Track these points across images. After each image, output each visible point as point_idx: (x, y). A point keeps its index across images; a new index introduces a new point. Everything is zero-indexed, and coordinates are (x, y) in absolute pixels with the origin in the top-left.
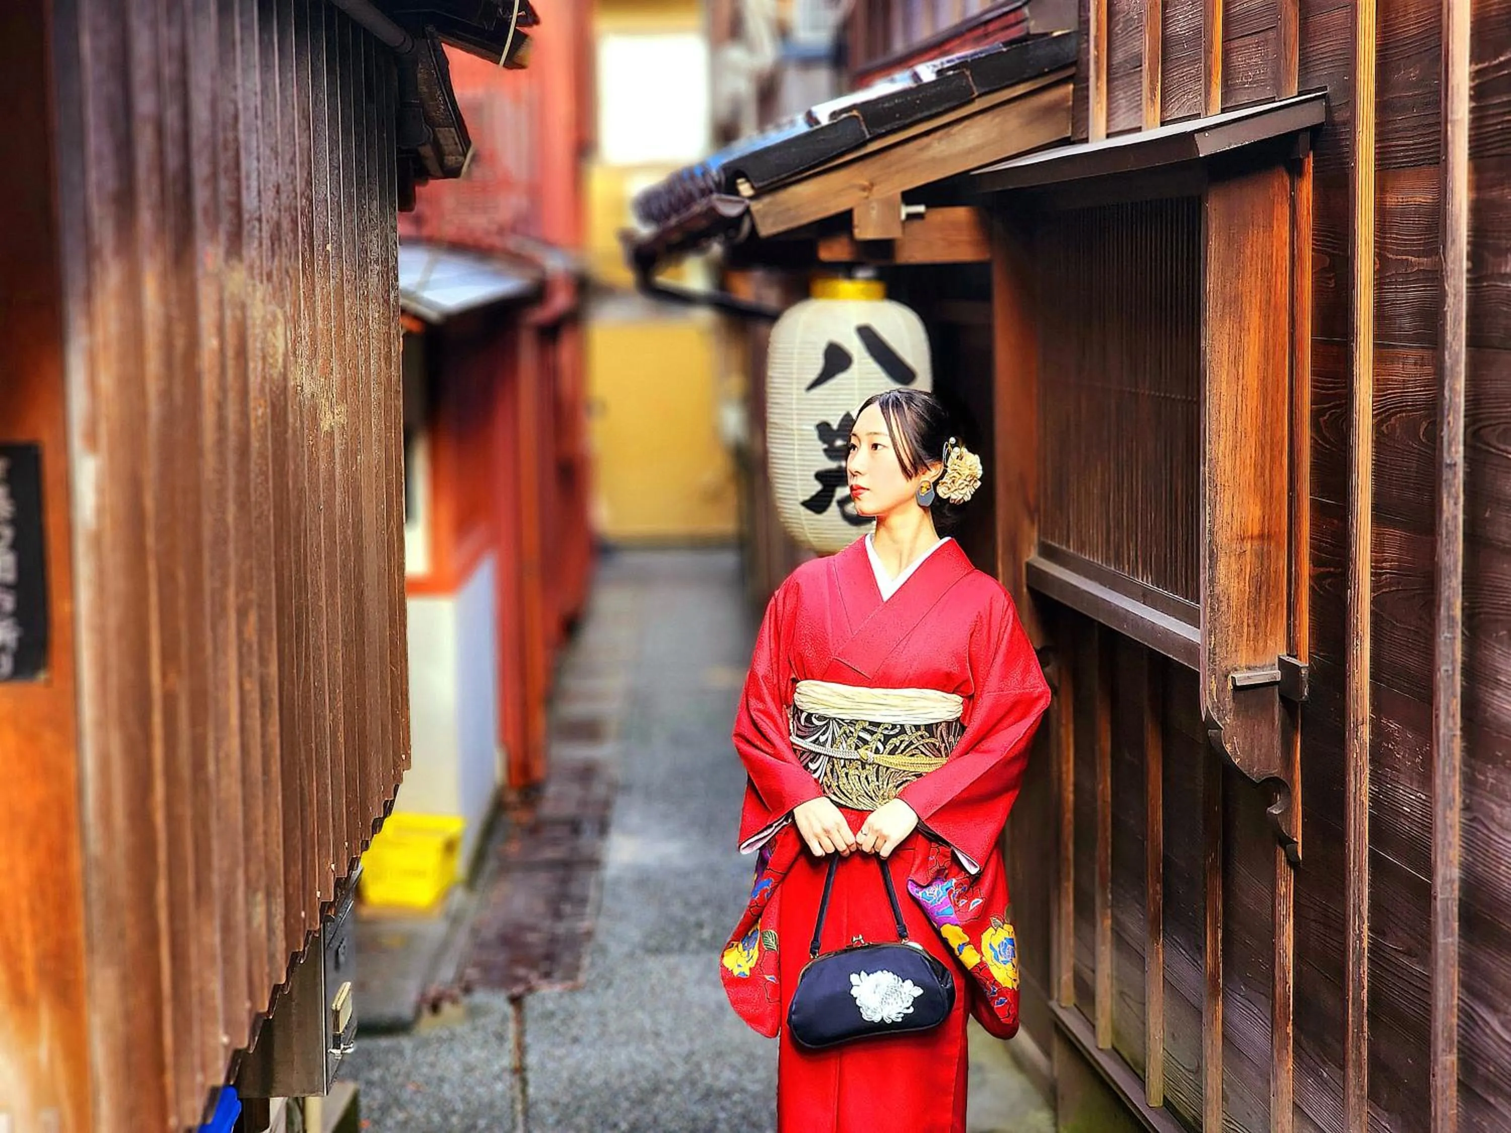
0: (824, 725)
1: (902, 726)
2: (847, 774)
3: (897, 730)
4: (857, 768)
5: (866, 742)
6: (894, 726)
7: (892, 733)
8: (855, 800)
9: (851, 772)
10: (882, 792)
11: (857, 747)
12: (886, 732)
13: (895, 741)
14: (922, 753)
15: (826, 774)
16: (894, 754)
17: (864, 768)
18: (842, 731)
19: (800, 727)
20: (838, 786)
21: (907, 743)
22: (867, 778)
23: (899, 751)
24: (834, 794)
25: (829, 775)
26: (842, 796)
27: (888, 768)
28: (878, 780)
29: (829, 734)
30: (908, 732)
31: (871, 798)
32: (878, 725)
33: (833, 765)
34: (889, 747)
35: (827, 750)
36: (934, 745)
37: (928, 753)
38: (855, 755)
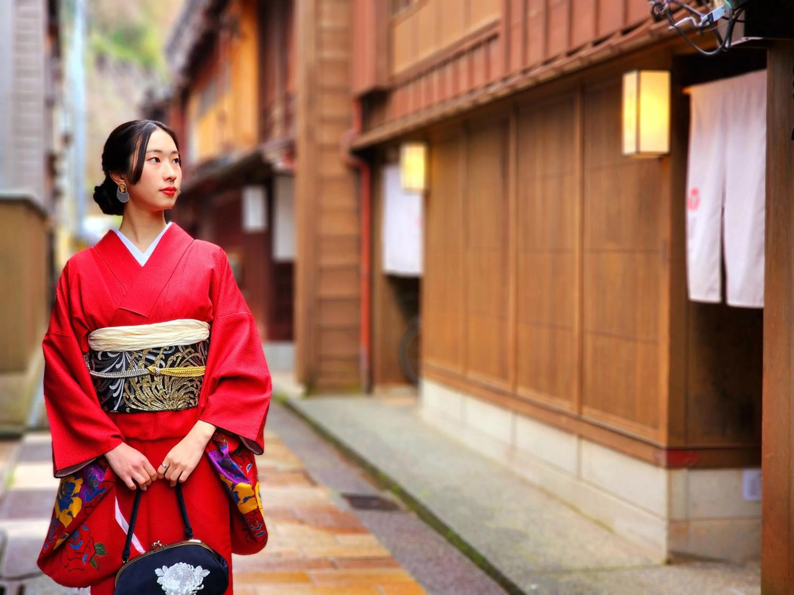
0: (117, 357)
1: (177, 347)
2: (141, 388)
3: (173, 350)
4: (148, 382)
5: (152, 362)
6: (171, 348)
7: (170, 352)
8: (149, 405)
9: (145, 385)
10: (168, 396)
11: (146, 367)
12: (165, 353)
13: (173, 358)
14: (192, 364)
15: (124, 391)
16: (173, 367)
17: (153, 380)
18: (133, 357)
19: (98, 362)
20: (136, 398)
21: (180, 358)
22: (156, 388)
23: (177, 364)
24: (133, 404)
25: (127, 391)
26: (139, 404)
27: (171, 377)
28: (164, 388)
29: (123, 362)
30: (181, 350)
31: (161, 401)
32: (159, 349)
33: (130, 383)
34: (169, 362)
35: (125, 373)
36: (198, 358)
37: (195, 364)
38: (145, 371)
